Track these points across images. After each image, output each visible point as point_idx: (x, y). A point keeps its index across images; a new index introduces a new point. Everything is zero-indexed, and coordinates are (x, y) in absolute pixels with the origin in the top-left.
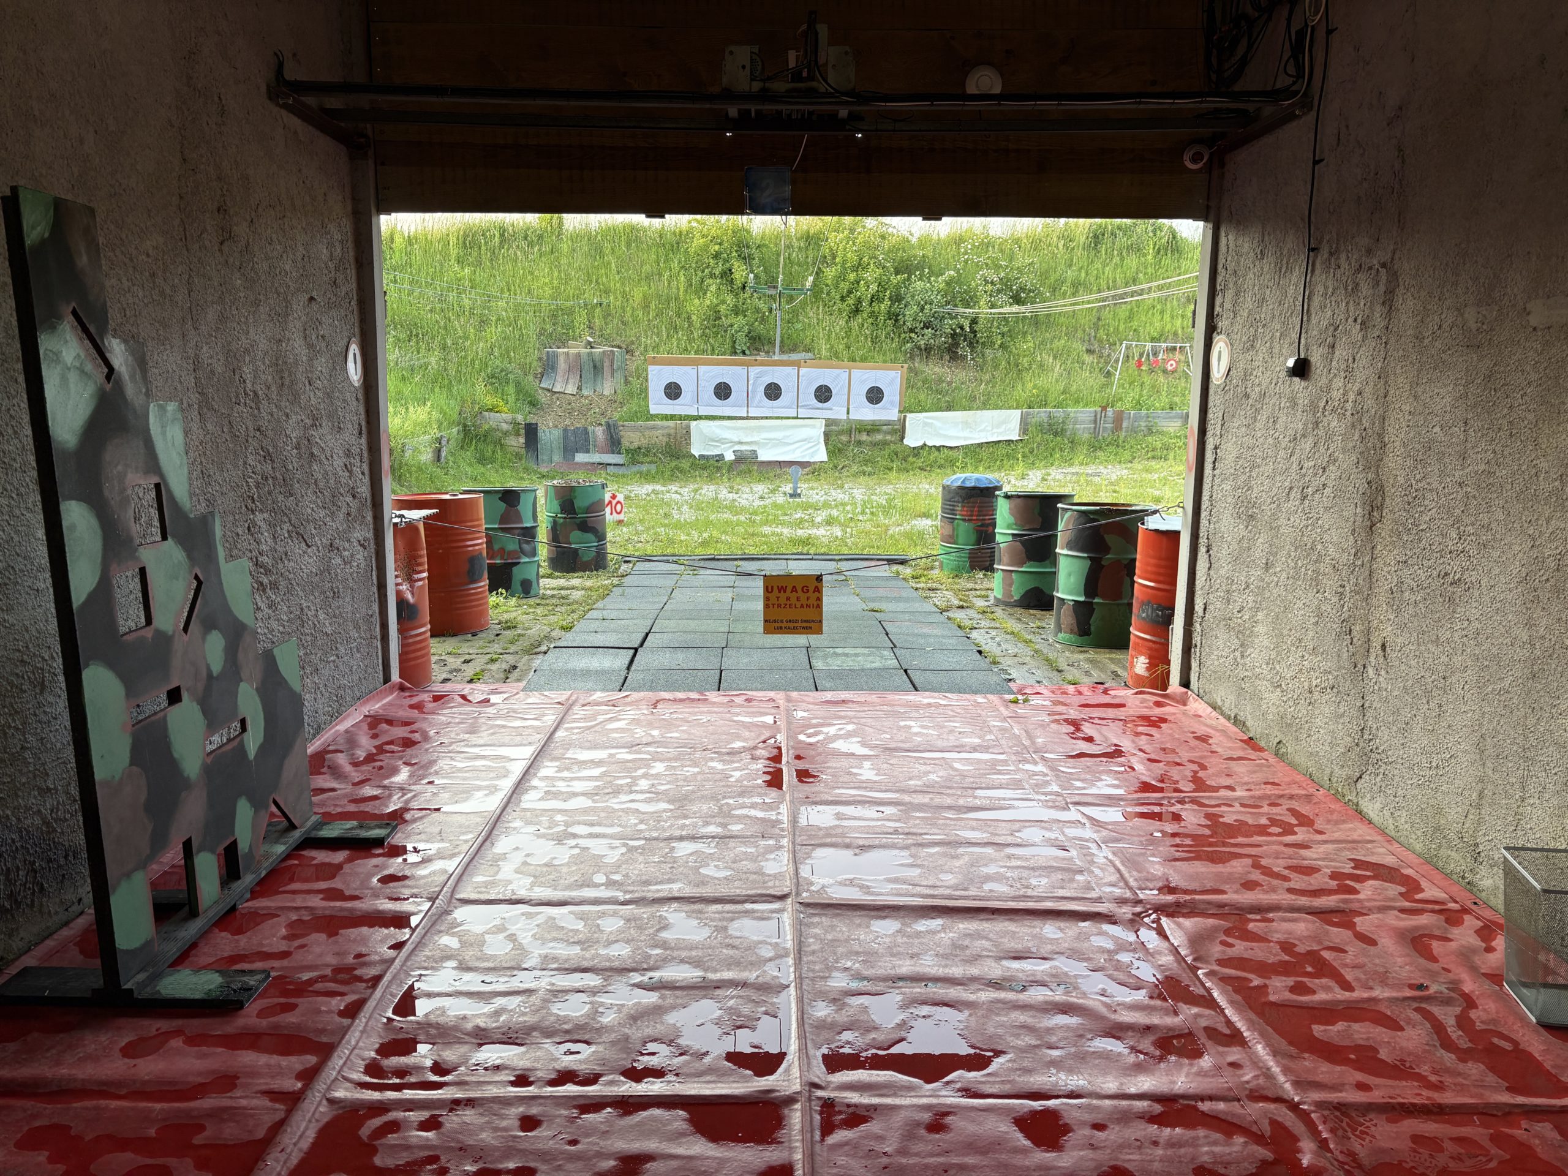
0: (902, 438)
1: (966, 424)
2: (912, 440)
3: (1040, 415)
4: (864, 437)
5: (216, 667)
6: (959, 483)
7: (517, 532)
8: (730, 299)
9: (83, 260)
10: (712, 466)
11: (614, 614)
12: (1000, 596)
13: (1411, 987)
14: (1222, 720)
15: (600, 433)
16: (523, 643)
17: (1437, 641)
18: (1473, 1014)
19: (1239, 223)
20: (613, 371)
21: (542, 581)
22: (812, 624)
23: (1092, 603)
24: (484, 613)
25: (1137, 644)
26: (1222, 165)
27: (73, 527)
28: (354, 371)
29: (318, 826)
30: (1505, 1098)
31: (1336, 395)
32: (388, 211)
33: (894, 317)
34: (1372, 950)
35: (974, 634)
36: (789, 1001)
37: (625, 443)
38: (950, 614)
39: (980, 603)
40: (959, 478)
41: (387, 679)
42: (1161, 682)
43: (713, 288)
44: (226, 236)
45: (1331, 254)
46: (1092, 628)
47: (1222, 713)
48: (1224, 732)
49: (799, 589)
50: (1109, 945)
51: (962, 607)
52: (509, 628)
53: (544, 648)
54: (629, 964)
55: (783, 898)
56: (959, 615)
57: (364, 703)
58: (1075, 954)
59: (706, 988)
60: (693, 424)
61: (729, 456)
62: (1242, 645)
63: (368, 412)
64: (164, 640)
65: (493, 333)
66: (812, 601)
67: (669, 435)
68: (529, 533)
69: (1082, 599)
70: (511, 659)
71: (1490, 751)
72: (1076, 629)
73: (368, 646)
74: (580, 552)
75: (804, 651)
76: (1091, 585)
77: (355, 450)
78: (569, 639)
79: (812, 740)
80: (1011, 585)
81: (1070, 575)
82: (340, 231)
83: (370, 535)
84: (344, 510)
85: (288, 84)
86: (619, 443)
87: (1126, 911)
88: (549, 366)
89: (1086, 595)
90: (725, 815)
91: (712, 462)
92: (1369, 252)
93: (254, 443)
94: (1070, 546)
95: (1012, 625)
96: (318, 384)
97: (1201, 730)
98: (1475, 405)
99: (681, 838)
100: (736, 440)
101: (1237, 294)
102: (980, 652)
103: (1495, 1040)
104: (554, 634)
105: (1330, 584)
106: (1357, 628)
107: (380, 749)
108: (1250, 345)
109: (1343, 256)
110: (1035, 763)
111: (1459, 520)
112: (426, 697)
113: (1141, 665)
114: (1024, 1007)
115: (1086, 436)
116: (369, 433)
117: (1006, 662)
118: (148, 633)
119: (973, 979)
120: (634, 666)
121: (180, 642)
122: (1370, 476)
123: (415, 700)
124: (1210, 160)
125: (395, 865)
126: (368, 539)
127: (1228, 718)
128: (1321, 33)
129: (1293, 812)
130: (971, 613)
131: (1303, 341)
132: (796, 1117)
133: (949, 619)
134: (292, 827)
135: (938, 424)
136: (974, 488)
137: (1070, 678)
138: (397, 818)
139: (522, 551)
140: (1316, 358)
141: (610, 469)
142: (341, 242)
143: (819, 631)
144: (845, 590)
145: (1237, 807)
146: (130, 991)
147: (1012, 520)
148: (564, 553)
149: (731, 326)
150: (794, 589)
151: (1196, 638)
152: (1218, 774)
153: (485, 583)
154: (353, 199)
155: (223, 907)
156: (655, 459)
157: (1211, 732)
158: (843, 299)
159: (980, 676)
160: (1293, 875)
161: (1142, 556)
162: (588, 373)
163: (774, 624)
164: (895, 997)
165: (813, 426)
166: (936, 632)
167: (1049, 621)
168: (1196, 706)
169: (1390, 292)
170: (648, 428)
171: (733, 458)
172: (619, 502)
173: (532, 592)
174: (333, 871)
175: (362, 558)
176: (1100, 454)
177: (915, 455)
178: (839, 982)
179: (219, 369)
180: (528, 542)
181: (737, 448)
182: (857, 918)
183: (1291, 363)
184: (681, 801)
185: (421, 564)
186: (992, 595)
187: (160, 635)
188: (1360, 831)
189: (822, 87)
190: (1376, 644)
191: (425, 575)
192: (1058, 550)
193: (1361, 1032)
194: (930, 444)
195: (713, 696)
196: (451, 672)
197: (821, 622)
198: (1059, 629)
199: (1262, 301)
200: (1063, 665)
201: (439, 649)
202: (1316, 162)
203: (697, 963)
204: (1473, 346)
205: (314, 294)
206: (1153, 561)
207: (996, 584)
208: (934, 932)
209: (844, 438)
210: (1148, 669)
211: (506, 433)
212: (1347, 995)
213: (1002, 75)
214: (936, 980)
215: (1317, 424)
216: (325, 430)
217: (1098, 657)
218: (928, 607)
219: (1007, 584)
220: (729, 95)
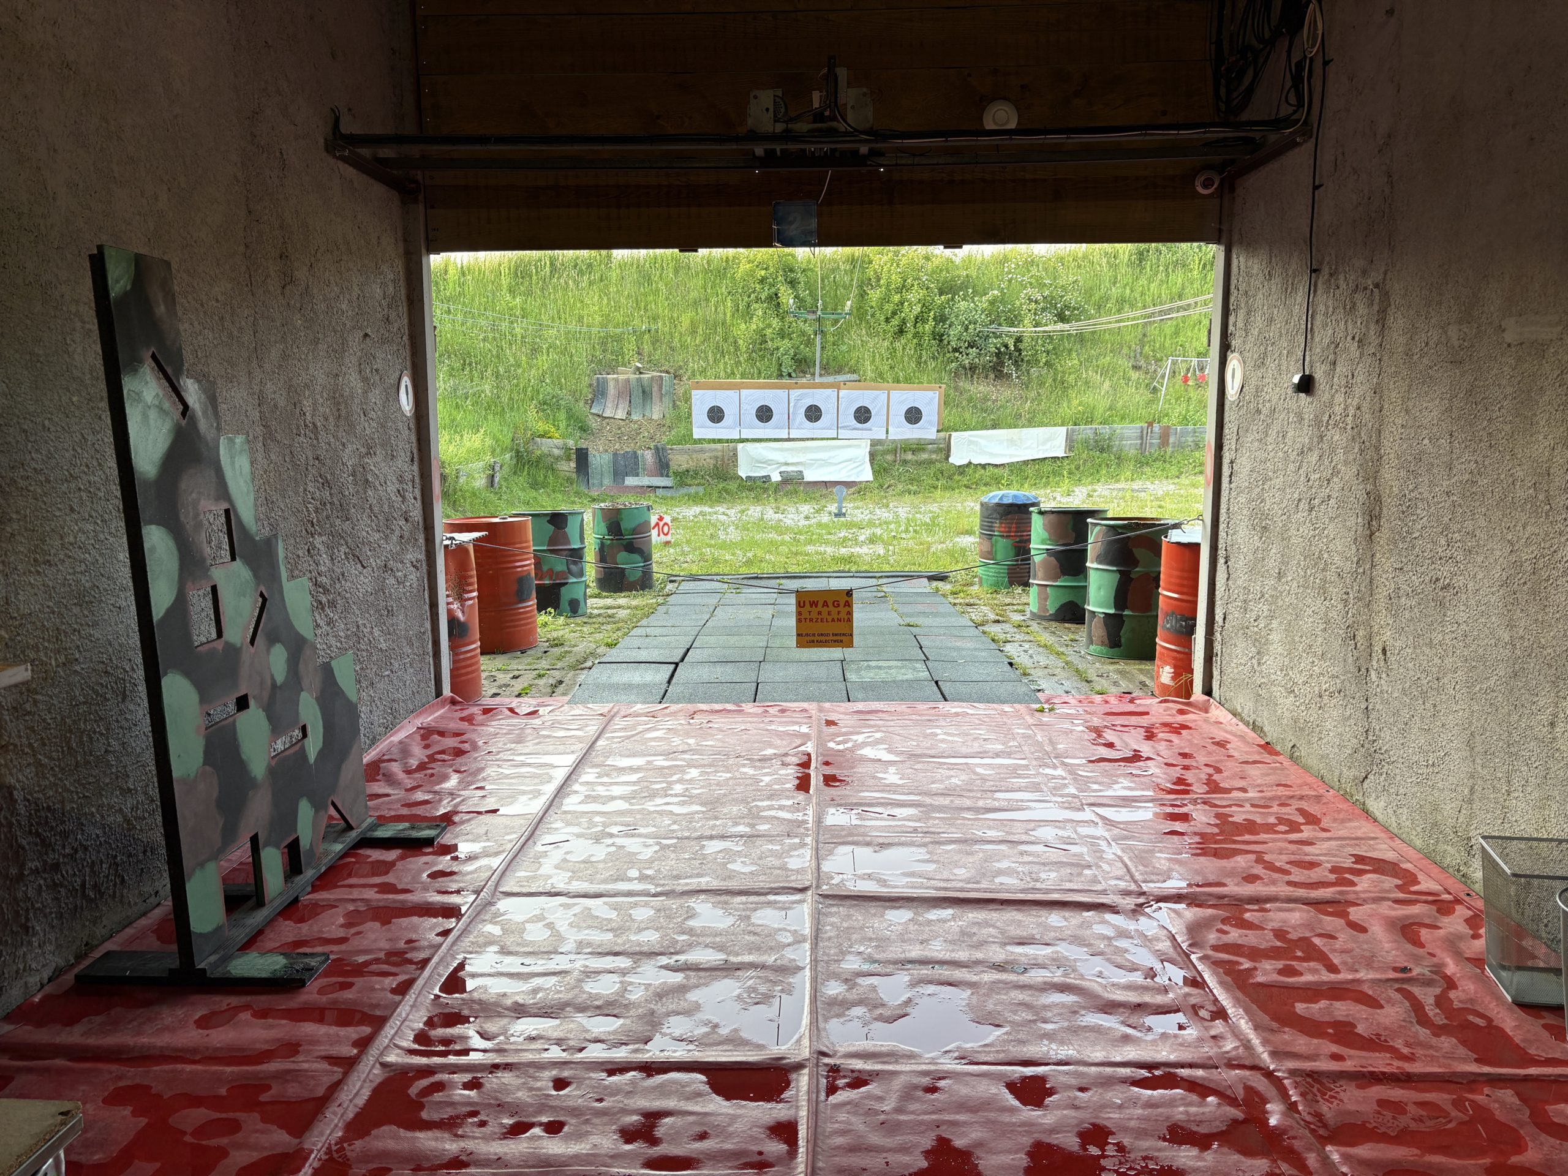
0: (948, 456)
1: (1011, 442)
2: (957, 458)
3: (1086, 431)
4: (909, 456)
5: (280, 678)
6: (996, 501)
7: (565, 553)
8: (775, 323)
9: (161, 310)
10: (759, 487)
11: (658, 631)
12: (1035, 610)
13: (1395, 969)
14: (1242, 726)
15: (649, 456)
16: (570, 660)
17: (1430, 645)
18: (1452, 994)
19: (1249, 245)
20: (661, 396)
21: (590, 601)
22: (843, 638)
23: (1121, 615)
24: (532, 631)
25: (1162, 654)
26: (1232, 190)
27: (153, 549)
28: (406, 402)
29: (373, 827)
30: (1473, 1068)
31: (1338, 409)
32: (437, 251)
33: (939, 337)
34: (1362, 936)
35: (1008, 648)
36: (804, 980)
37: (673, 466)
38: (986, 628)
39: (1017, 618)
40: (996, 495)
41: (439, 693)
42: (1185, 691)
43: (760, 313)
44: (287, 280)
45: (1331, 275)
46: (1123, 640)
47: (1242, 720)
48: (1242, 738)
49: (830, 604)
50: (1110, 932)
51: (998, 621)
52: (556, 645)
53: (589, 664)
54: (657, 949)
55: (803, 890)
56: (994, 629)
57: (418, 716)
58: (1077, 940)
59: (728, 969)
60: (740, 446)
61: (776, 477)
62: (1258, 653)
63: (419, 440)
64: (233, 651)
65: (544, 361)
66: (843, 615)
67: (717, 457)
68: (577, 555)
69: (1112, 611)
70: (557, 674)
71: (1479, 748)
72: (1107, 641)
73: (421, 661)
74: (627, 572)
75: (839, 664)
76: (1121, 598)
77: (408, 477)
78: (613, 654)
79: (841, 747)
80: (1046, 599)
81: (1099, 588)
82: (392, 272)
83: (422, 557)
84: (397, 533)
85: (344, 137)
86: (667, 466)
87: (1130, 902)
88: (599, 392)
89: (1116, 607)
90: (754, 816)
91: (759, 483)
92: (1365, 273)
93: (313, 471)
94: (1100, 559)
95: (1046, 637)
96: (373, 415)
97: (1220, 735)
98: (1459, 418)
99: (711, 838)
100: (783, 461)
101: (1248, 313)
102: (1011, 664)
103: (1471, 1018)
104: (599, 651)
105: (1335, 591)
106: (1361, 634)
107: (432, 758)
108: (1261, 363)
109: (1342, 277)
110: (1055, 767)
111: (1447, 527)
112: (475, 710)
113: (1166, 674)
114: (1023, 987)
115: (1133, 452)
116: (421, 460)
117: (1036, 673)
118: (219, 645)
119: (978, 962)
120: (674, 681)
121: (248, 652)
122: (1369, 487)
123: (465, 713)
124: (1221, 185)
125: (444, 862)
126: (420, 561)
127: (1247, 724)
128: (1318, 63)
129: (1302, 812)
130: (1007, 627)
131: (1307, 358)
132: (802, 1081)
133: (984, 633)
134: (349, 828)
135: (983, 442)
136: (1011, 505)
137: (1098, 688)
138: (447, 819)
139: (570, 572)
140: (1319, 375)
141: (659, 492)
142: (394, 281)
143: (850, 645)
144: (882, 606)
145: (1248, 807)
146: (204, 970)
147: (1046, 535)
148: (611, 574)
149: (778, 349)
150: (825, 604)
151: (1217, 647)
152: (1233, 777)
153: (533, 602)
154: (405, 240)
155: (288, 898)
156: (702, 481)
157: (1229, 737)
158: (887, 320)
159: (1009, 687)
160: (1294, 869)
161: (1166, 568)
162: (637, 399)
163: (807, 638)
164: (904, 978)
165: (859, 446)
166: (970, 644)
167: (1081, 633)
168: (1218, 713)
169: (1383, 312)
170: (696, 451)
171: (779, 479)
172: (666, 524)
173: (580, 612)
174: (386, 867)
175: (414, 578)
176: (1147, 469)
177: (961, 474)
178: (852, 964)
179: (282, 403)
180: (575, 563)
181: (783, 469)
182: (873, 907)
183: (1296, 379)
184: (712, 804)
185: (471, 584)
186: (1028, 609)
187: (229, 646)
188: (1364, 828)
189: (842, 127)
190: (1378, 649)
191: (475, 594)
192: (1088, 564)
193: (1342, 1009)
194: (975, 462)
195: (748, 707)
196: (500, 687)
197: (851, 635)
198: (1091, 642)
199: (1271, 320)
200: (1092, 675)
201: (488, 665)
202: (1316, 188)
203: (721, 948)
204: (1457, 363)
205: (369, 331)
206: (1176, 573)
207: (1031, 599)
208: (945, 921)
209: (889, 458)
210: (1173, 678)
211: (558, 459)
212: (1333, 977)
213: (1018, 109)
214: (942, 963)
215: (1321, 437)
216: (378, 458)
217: (1127, 668)
218: (965, 621)
219: (1043, 599)
220: (754, 136)
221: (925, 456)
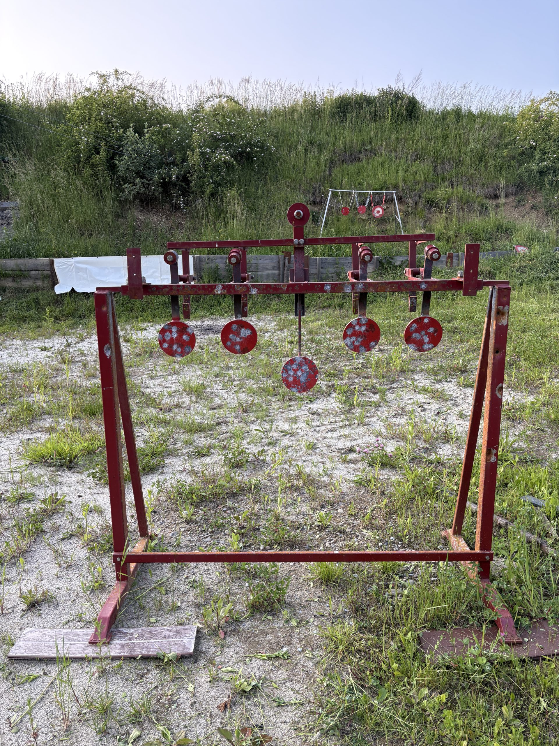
0: (54, 284)
194: (79, 290)
221: (27, 283)
